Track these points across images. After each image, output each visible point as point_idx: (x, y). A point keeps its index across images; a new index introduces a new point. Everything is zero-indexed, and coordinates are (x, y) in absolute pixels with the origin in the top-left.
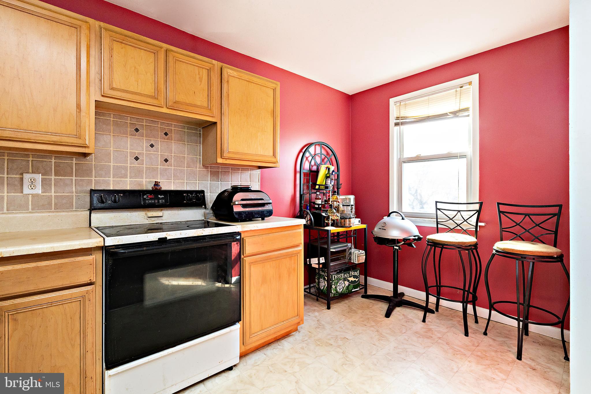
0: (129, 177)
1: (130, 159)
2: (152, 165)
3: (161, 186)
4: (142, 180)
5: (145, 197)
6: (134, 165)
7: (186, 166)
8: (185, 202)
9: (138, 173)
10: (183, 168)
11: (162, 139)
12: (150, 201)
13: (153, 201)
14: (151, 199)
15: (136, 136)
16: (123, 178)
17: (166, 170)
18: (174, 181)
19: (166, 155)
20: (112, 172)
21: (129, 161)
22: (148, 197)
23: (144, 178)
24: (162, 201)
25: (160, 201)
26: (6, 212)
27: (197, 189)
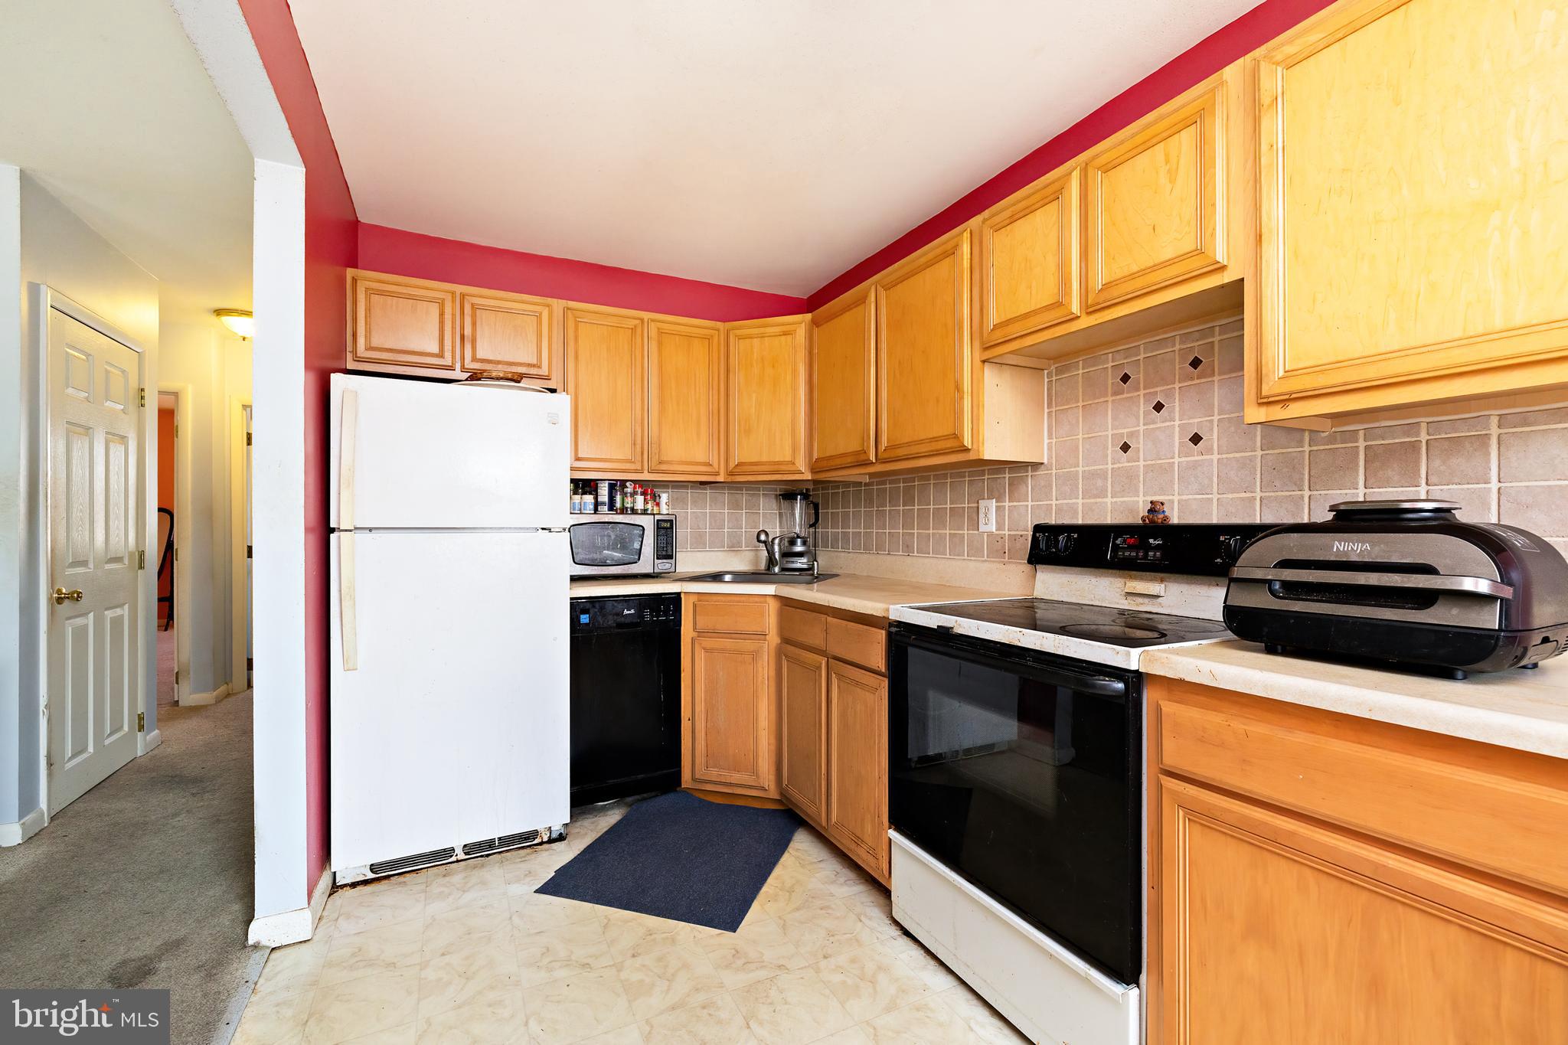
0: (1109, 495)
1: (1113, 450)
2: (1160, 459)
3: (1166, 514)
4: (1136, 499)
5: (1118, 542)
6: (1121, 465)
7: (1259, 444)
8: (1219, 560)
9: (1127, 481)
10: (1250, 454)
11: (1185, 381)
12: (1127, 554)
13: (1134, 554)
14: (1131, 547)
15: (1122, 393)
16: (1099, 498)
17: (1195, 466)
18: (1219, 496)
19: (1195, 424)
20: (1080, 486)
21: (1109, 458)
22: (1125, 541)
23: (1141, 494)
24: (1155, 555)
25: (1151, 554)
26: (966, 557)
27: (1303, 519)
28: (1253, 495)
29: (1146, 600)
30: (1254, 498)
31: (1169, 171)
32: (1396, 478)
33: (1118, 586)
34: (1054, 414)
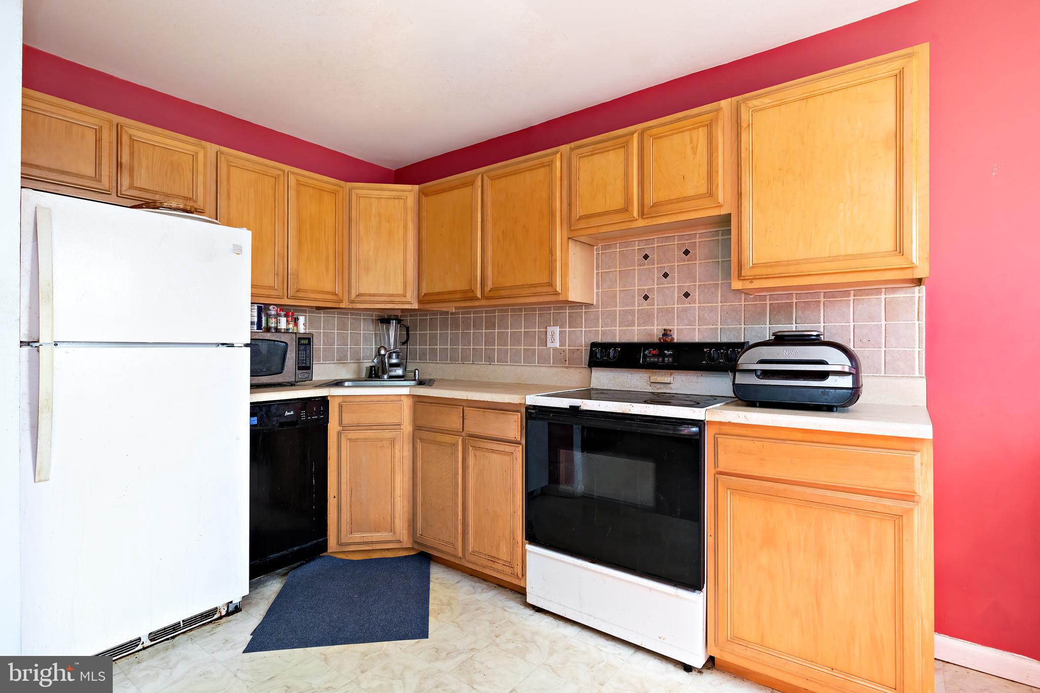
0: (636, 325)
1: (638, 299)
2: (666, 305)
3: (673, 336)
4: (652, 328)
5: (647, 352)
6: (643, 308)
7: (719, 300)
8: (704, 362)
9: (647, 317)
10: (716, 304)
11: (680, 262)
12: (652, 360)
13: (656, 360)
14: (654, 356)
15: (645, 265)
16: (630, 326)
17: (685, 310)
18: (699, 327)
19: (687, 286)
20: (618, 319)
21: (636, 303)
22: (650, 352)
23: (655, 325)
24: (668, 360)
25: (666, 359)
26: (537, 364)
27: (741, 340)
28: (717, 327)
29: (662, 386)
30: (717, 328)
31: (692, 148)
32: (783, 320)
33: (645, 378)
34: (600, 274)
